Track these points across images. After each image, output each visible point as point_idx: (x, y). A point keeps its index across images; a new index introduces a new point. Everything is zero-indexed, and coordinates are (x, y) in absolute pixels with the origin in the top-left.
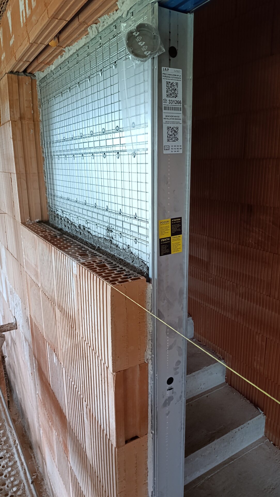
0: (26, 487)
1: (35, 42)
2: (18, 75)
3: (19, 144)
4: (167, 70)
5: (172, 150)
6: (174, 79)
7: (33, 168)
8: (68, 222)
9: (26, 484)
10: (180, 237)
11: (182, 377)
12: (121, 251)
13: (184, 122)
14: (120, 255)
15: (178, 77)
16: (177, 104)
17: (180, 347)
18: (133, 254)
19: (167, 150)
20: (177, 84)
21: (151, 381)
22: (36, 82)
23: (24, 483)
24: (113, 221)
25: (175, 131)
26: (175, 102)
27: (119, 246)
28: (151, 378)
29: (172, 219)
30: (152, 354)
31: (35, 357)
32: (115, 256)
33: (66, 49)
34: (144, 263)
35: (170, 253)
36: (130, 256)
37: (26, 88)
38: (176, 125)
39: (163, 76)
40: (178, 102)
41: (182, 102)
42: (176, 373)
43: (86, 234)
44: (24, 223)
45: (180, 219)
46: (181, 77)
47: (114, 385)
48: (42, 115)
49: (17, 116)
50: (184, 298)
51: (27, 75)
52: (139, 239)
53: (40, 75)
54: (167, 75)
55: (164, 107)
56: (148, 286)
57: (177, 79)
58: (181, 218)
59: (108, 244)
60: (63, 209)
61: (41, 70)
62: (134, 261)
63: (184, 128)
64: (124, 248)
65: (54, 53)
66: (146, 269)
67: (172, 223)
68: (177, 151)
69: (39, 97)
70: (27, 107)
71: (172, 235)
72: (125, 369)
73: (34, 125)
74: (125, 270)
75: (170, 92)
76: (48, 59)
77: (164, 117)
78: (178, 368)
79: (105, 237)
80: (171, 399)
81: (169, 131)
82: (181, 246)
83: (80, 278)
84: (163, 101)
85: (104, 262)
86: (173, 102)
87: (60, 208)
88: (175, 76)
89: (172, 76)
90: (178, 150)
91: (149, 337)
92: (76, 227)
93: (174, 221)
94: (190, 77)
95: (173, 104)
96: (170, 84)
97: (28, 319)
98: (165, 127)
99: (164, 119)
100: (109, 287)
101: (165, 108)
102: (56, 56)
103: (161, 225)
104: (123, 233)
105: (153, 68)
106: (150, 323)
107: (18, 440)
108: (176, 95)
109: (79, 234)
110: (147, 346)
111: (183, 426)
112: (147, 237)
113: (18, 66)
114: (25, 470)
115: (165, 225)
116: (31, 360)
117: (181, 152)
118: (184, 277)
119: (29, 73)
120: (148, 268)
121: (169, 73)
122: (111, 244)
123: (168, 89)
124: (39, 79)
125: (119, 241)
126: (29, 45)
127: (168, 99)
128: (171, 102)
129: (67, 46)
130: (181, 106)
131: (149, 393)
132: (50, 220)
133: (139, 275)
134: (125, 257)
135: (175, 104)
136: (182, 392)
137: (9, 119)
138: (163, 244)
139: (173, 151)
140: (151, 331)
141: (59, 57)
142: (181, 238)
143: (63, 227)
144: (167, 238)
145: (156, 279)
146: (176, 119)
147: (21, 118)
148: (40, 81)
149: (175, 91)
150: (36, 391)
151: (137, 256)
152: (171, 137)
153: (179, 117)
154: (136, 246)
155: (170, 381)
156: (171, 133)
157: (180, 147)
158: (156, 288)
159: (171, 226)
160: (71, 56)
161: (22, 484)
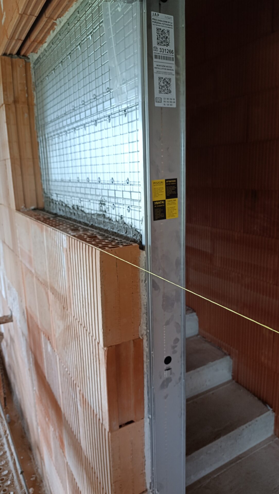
0: (15, 478)
1: (25, 13)
2: (12, 57)
3: (13, 128)
4: (157, 15)
5: (164, 103)
6: (165, 26)
7: (28, 153)
8: (62, 205)
9: (14, 475)
10: (175, 200)
11: (181, 357)
12: (114, 223)
13: (177, 73)
14: (113, 229)
15: (169, 24)
16: (169, 54)
17: (178, 324)
18: (126, 225)
19: (159, 102)
20: (168, 32)
21: (146, 359)
22: (30, 65)
23: (12, 474)
24: (105, 193)
25: (167, 82)
26: (167, 51)
27: (112, 219)
28: (147, 356)
29: (166, 180)
30: (147, 329)
31: (31, 350)
32: (108, 230)
33: (57, 22)
34: (138, 232)
35: (165, 218)
36: (123, 227)
37: (19, 70)
38: (168, 76)
39: (153, 22)
40: (171, 52)
41: (174, 51)
42: (174, 352)
43: (80, 213)
44: (18, 210)
45: (175, 181)
46: (173, 24)
47: (106, 361)
48: (37, 99)
49: (11, 99)
50: (181, 270)
51: (20, 58)
52: (132, 206)
53: (33, 57)
54: (157, 21)
55: (155, 55)
56: (141, 253)
57: (168, 26)
58: (176, 179)
59: (101, 219)
60: (57, 192)
61: (34, 51)
62: (128, 231)
63: (177, 80)
64: (117, 220)
65: (46, 28)
66: (140, 237)
67: (167, 184)
68: (171, 105)
69: (33, 80)
70: (21, 90)
71: (167, 197)
72: (117, 344)
73: (29, 109)
74: (117, 240)
75: (161, 39)
76: (40, 36)
77: (155, 65)
78: (176, 346)
79: (98, 212)
80: (169, 380)
81: (161, 82)
82: (177, 211)
83: (70, 251)
84: (153, 49)
85: (95, 235)
86: (165, 51)
87: (54, 192)
88: (166, 23)
89: (163, 23)
90: (171, 103)
91: (143, 310)
92: (70, 208)
93: (168, 183)
94: (183, 25)
95: (164, 53)
96: (161, 31)
97: (24, 312)
98: (156, 77)
99: (155, 68)
100: (98, 251)
101: (156, 57)
102: (48, 33)
103: (154, 186)
104: (116, 203)
105: (141, 12)
106: (144, 294)
107: (9, 430)
108: (167, 43)
109: (73, 214)
110: (142, 320)
111: (184, 412)
112: (140, 201)
113: (10, 46)
114: (14, 460)
115: (158, 187)
116: (28, 355)
117: (174, 106)
118: (181, 246)
119: (23, 56)
120: (141, 235)
121: (159, 19)
122: (104, 219)
123: (159, 36)
124: (32, 61)
125: (113, 214)
126: (19, 17)
127: (159, 47)
128: (162, 50)
129: (58, 18)
130: (173, 56)
131: (144, 373)
132: (46, 207)
133: (131, 242)
134: (118, 229)
135: (166, 53)
136: (181, 374)
137: (3, 102)
138: (157, 208)
139: (166, 105)
140: (145, 304)
141: (51, 32)
142: (176, 202)
143: (58, 211)
144: (161, 201)
145: (150, 246)
146: (168, 69)
147: (16, 101)
148: (35, 64)
149: (166, 39)
150: (33, 387)
151: (130, 225)
152: (163, 88)
153: (171, 67)
154: (129, 215)
155: (168, 360)
156: (163, 84)
157: (174, 101)
158: (150, 255)
159: (166, 188)
160: (63, 27)
161: (11, 475)
